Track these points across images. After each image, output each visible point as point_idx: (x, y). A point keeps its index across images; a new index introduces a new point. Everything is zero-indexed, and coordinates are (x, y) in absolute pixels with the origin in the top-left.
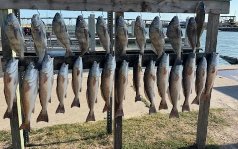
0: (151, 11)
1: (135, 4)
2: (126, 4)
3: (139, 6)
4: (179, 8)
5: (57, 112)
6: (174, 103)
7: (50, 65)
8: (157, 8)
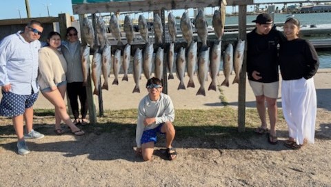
0: (180, 8)
1: (166, 3)
2: (159, 4)
3: (170, 5)
4: (204, 3)
5: (113, 84)
6: (201, 82)
7: (108, 51)
8: (184, 5)
